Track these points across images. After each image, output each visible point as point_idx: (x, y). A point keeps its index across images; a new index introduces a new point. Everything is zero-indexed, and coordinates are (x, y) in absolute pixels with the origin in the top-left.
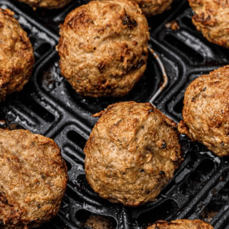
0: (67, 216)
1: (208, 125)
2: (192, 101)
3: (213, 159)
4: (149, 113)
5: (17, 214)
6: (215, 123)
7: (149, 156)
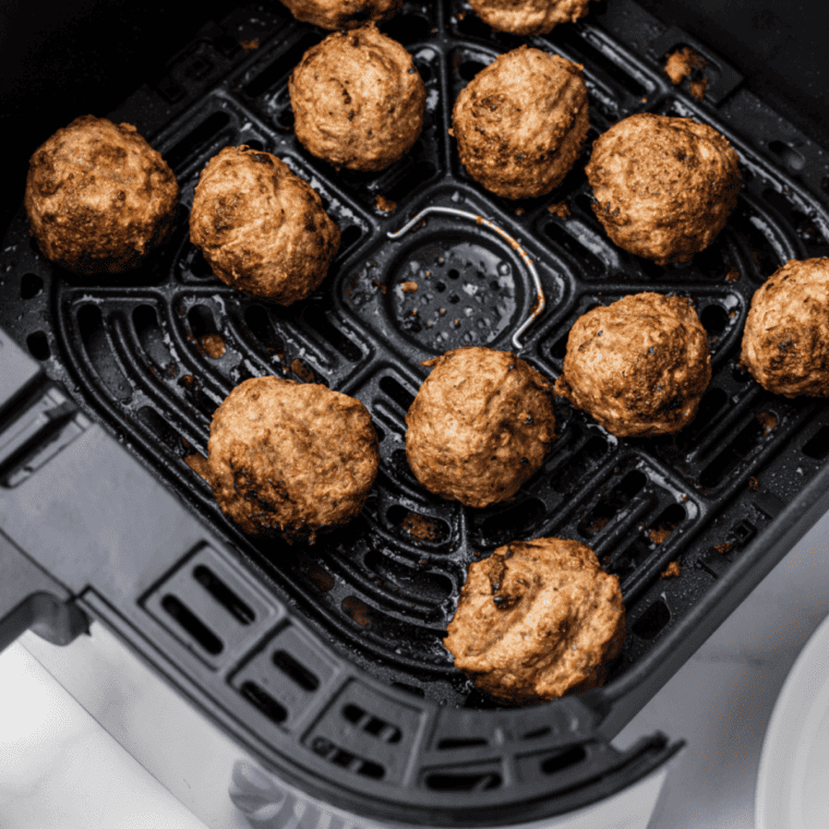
0: (374, 515)
1: (601, 391)
2: (579, 350)
3: (606, 436)
4: (509, 371)
5: (301, 515)
6: (612, 390)
7: (505, 437)
